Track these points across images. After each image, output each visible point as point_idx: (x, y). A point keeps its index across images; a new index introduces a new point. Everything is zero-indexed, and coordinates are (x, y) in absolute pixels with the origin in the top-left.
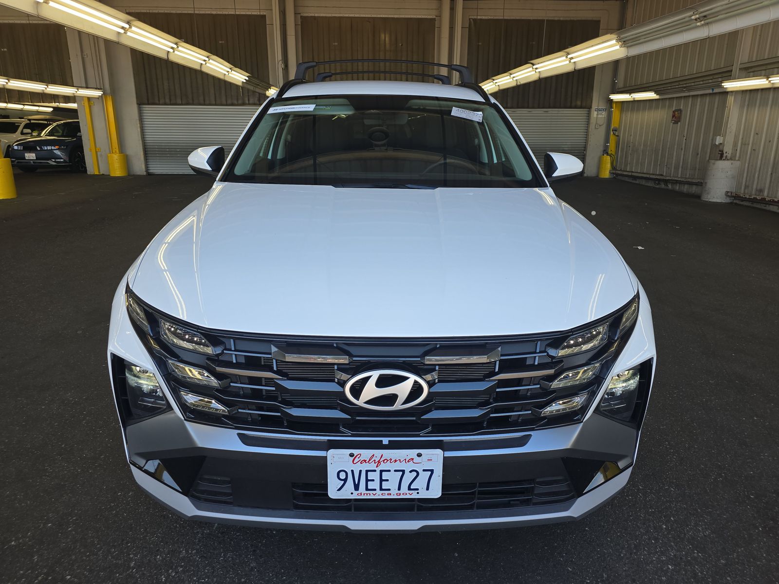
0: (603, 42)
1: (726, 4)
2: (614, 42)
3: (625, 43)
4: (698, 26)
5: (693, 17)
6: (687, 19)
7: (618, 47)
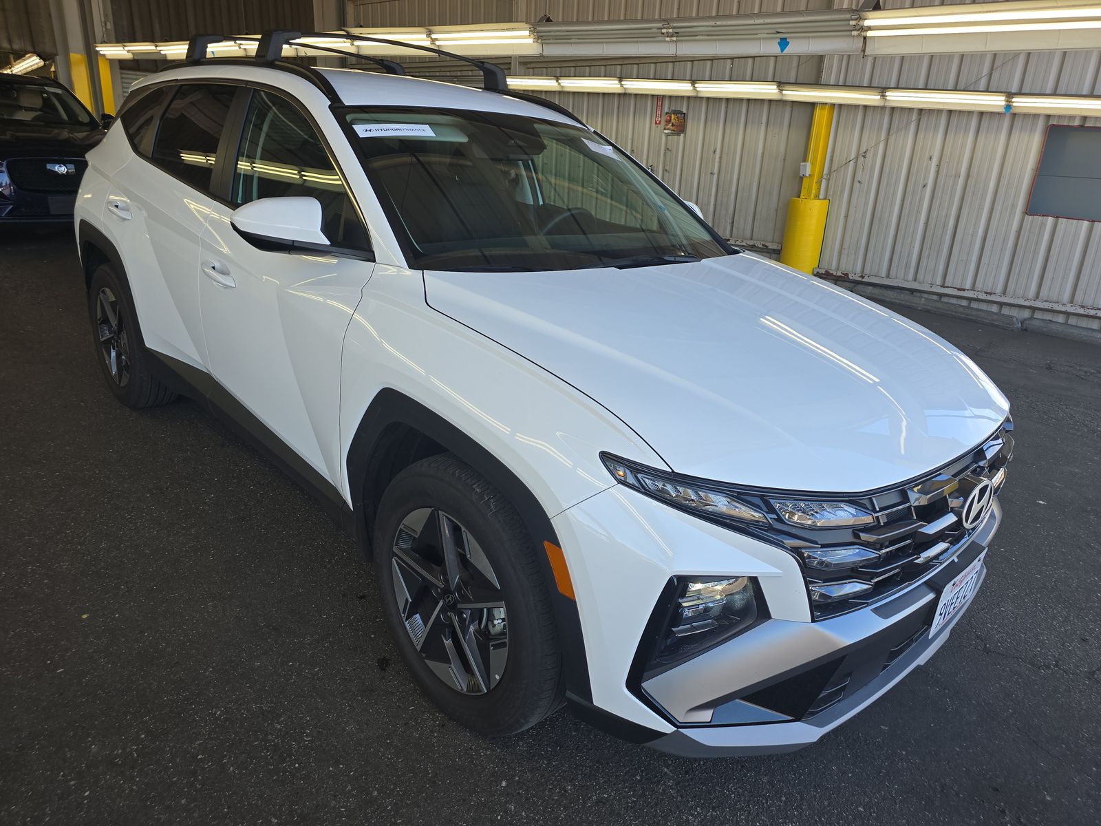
0: (503, 30)
1: (712, 26)
2: (527, 33)
3: (540, 38)
4: (665, 41)
5: (664, 31)
6: (655, 30)
7: (530, 41)
